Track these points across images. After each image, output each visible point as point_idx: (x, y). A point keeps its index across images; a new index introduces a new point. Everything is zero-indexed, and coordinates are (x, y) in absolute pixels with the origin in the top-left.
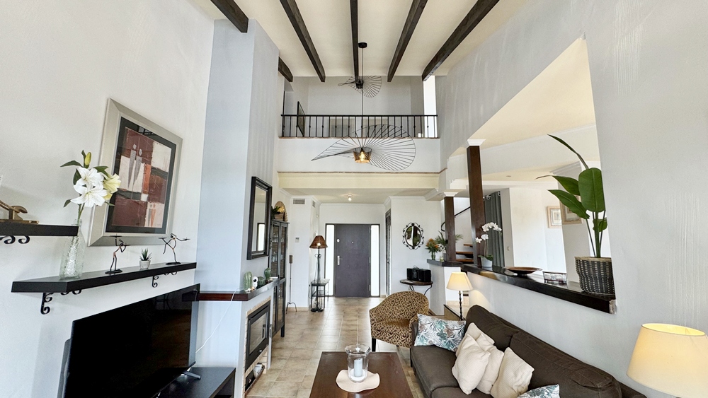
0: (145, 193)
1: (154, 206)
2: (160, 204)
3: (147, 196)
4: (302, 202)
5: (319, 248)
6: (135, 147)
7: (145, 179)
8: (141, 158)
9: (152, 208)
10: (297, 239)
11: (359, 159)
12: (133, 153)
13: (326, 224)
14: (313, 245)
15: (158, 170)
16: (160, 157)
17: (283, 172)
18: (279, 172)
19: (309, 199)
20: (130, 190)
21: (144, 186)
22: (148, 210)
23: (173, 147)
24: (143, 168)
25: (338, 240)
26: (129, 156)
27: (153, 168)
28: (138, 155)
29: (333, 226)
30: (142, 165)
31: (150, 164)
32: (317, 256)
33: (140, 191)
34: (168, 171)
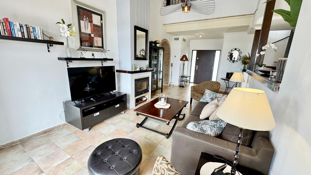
0: (92, 34)
1: (97, 39)
2: (99, 38)
3: (93, 35)
4: (177, 39)
5: (184, 61)
6: (85, 16)
7: (91, 29)
8: (88, 21)
9: (96, 39)
10: (175, 56)
11: (184, 10)
12: (85, 19)
13: (193, 50)
14: (182, 59)
15: (96, 25)
16: (96, 20)
17: (166, 24)
18: (164, 25)
19: (181, 38)
20: (86, 32)
21: (92, 31)
22: (95, 40)
23: (101, 15)
24: (90, 25)
25: (198, 58)
26: (83, 20)
27: (93, 24)
28: (86, 19)
29: (196, 51)
30: (89, 23)
31: (92, 23)
32: (183, 64)
33: (90, 33)
34: (100, 25)
